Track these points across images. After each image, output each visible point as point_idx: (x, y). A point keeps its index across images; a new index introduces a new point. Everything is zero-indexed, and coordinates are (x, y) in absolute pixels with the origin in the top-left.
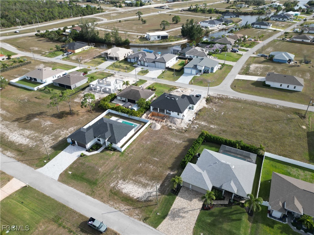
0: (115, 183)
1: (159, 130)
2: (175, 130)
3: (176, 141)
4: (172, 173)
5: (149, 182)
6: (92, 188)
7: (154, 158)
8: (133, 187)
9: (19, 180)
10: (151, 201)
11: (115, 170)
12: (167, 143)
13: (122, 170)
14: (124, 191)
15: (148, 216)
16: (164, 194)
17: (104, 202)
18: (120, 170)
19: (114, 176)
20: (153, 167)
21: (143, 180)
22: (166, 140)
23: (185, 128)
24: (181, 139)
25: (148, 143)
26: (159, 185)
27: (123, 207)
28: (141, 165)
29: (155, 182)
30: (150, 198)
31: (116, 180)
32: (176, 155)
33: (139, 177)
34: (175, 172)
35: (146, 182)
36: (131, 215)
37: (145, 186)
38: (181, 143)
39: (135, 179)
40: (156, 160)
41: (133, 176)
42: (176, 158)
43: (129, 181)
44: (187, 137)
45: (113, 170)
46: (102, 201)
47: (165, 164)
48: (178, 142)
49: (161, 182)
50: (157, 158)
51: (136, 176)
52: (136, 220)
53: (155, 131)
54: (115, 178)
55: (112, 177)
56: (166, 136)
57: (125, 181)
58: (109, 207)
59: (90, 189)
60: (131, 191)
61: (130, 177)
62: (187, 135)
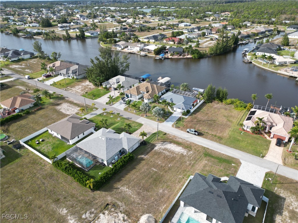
0: (189, 153)
1: (143, 213)
2: (121, 212)
3: (127, 190)
4: (143, 156)
5: (162, 151)
6: (206, 152)
7: (156, 170)
8: (175, 149)
9: (276, 163)
10: (162, 141)
11: (192, 163)
12: (139, 189)
13: (185, 162)
14: (181, 148)
15: (164, 135)
16: (153, 144)
17: (193, 143)
18: (188, 162)
19: (192, 158)
20: (158, 162)
21: (167, 153)
22: (139, 194)
23: (104, 214)
24: (120, 192)
25: (161, 191)
26: (155, 149)
27: (180, 140)
28: (169, 165)
29: (158, 151)
30: (162, 143)
31: (189, 155)
32: (134, 171)
33: (171, 156)
34: (140, 157)
35: (164, 152)
36: (174, 136)
37: (165, 149)
38: (122, 186)
39: (173, 154)
40: (154, 168)
41: (175, 157)
42: (135, 168)
43: (178, 153)
44: (110, 195)
45: (194, 163)
46: (195, 144)
47: (147, 164)
48: (124, 189)
49: (153, 150)
50: (153, 171)
51: (173, 157)
52: (171, 134)
53: (150, 213)
54: (191, 157)
55: (193, 157)
56: (137, 200)
57: (181, 154)
58: (189, 140)
59: (208, 151)
60: (176, 148)
61: (178, 156)
62: (109, 199)
